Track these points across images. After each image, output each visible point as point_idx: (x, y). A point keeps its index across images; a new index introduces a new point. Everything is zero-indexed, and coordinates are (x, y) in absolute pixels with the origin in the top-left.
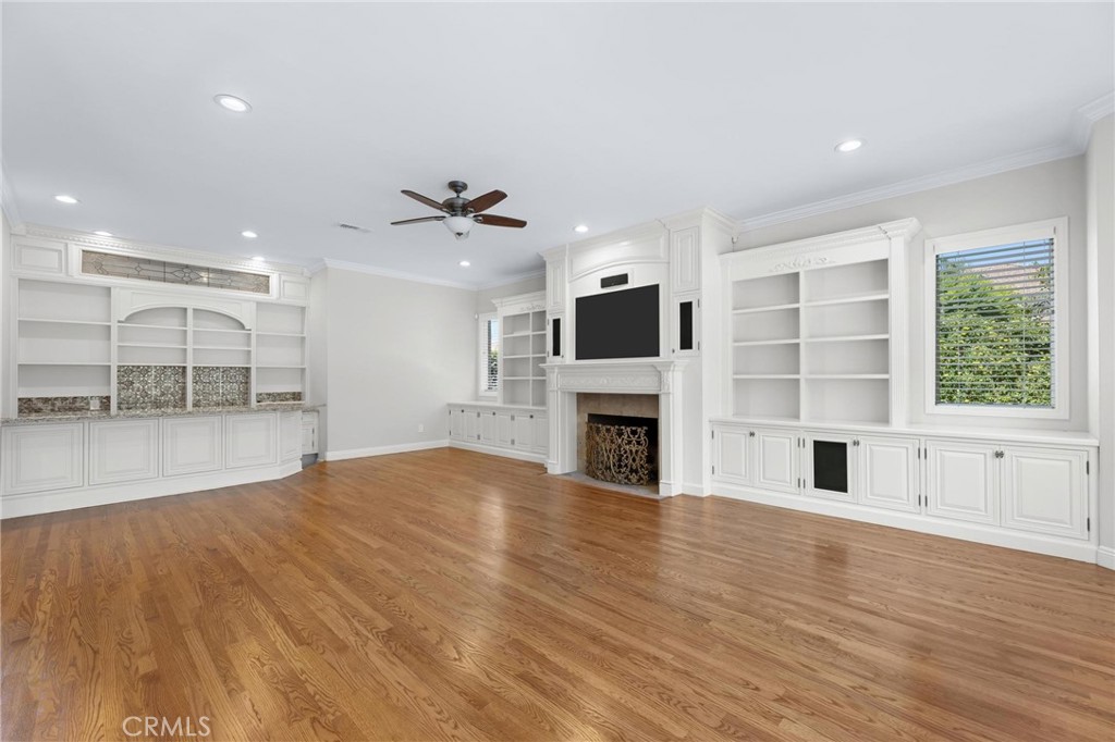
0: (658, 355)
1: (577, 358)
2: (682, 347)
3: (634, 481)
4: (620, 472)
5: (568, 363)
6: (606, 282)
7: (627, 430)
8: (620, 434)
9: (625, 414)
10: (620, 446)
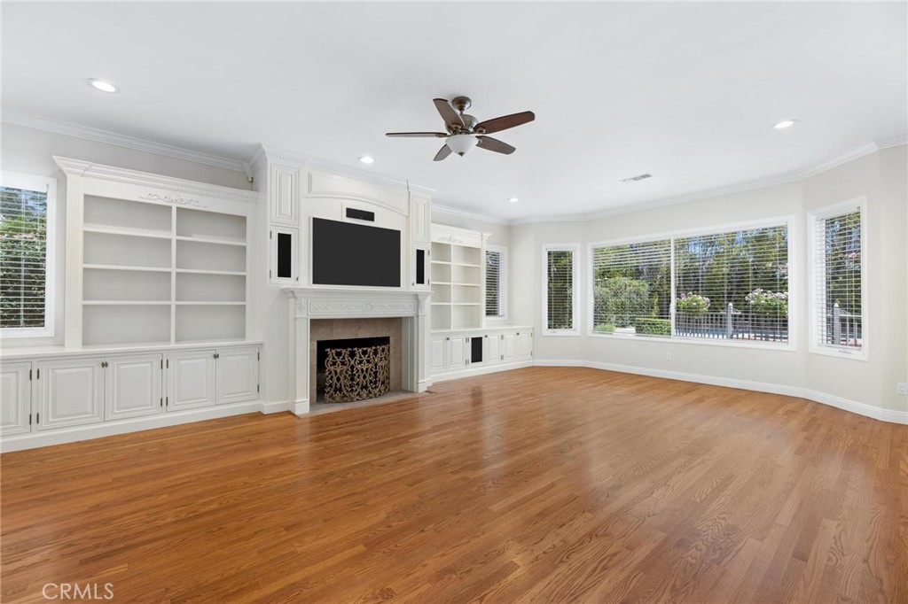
0: (399, 286)
1: (314, 283)
2: (418, 282)
3: (365, 395)
4: (352, 390)
5: (303, 287)
6: (351, 213)
7: (358, 351)
8: (352, 355)
9: (361, 336)
10: (352, 367)
